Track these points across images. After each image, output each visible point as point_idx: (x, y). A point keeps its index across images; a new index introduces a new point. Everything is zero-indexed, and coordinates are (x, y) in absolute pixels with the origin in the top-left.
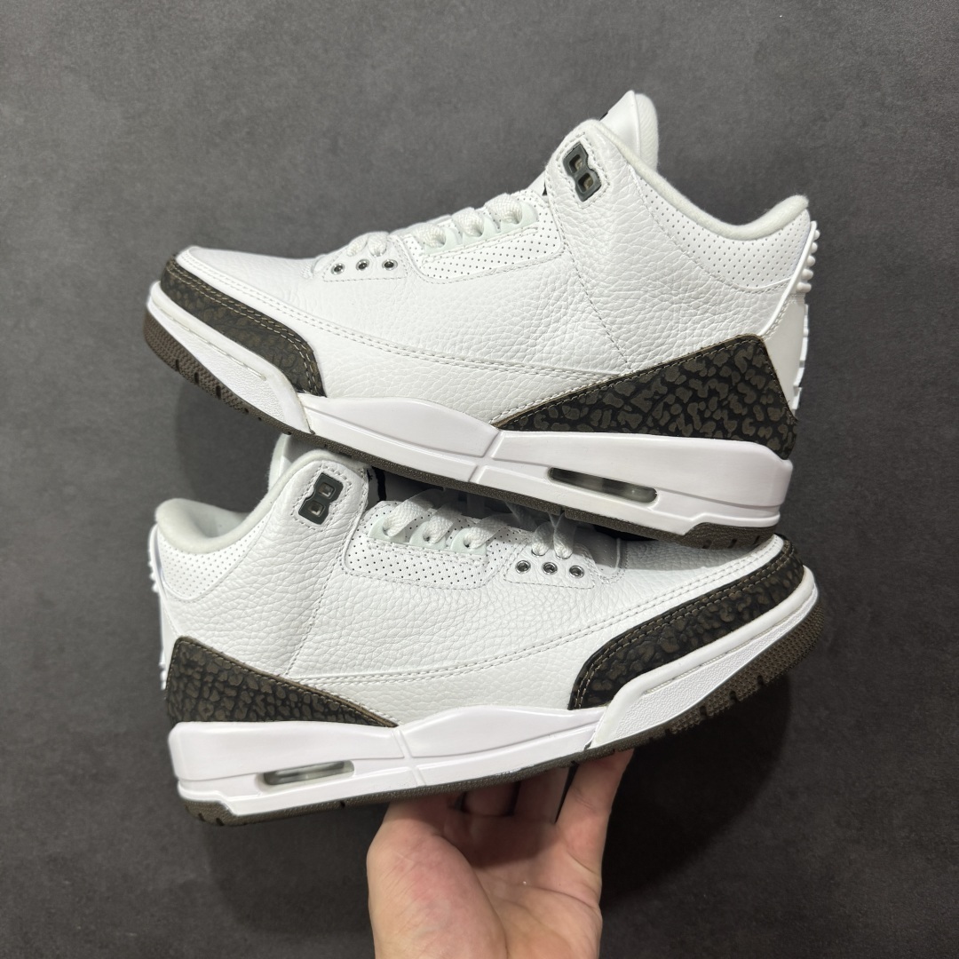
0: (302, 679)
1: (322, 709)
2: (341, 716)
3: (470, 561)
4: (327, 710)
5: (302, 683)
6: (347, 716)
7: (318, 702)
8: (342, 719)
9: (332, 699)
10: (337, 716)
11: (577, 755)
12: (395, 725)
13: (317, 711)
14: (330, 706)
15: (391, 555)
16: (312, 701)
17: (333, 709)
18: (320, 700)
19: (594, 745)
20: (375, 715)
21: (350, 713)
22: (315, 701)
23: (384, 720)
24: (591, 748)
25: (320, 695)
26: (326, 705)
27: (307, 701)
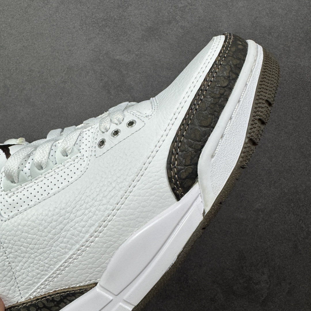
0: (30, 295)
1: (52, 304)
2: (65, 300)
3: (72, 162)
4: (55, 303)
5: (32, 297)
6: (69, 298)
7: (48, 302)
8: (68, 301)
9: (53, 295)
10: (64, 302)
11: (202, 223)
12: (96, 284)
13: (51, 307)
14: (55, 299)
15: (25, 192)
16: (44, 304)
17: (58, 300)
18: (47, 300)
19: (207, 210)
20: (81, 286)
21: (68, 295)
22: (46, 302)
23: (88, 285)
24: (206, 213)
25: (45, 297)
26: (53, 300)
27: (41, 305)
